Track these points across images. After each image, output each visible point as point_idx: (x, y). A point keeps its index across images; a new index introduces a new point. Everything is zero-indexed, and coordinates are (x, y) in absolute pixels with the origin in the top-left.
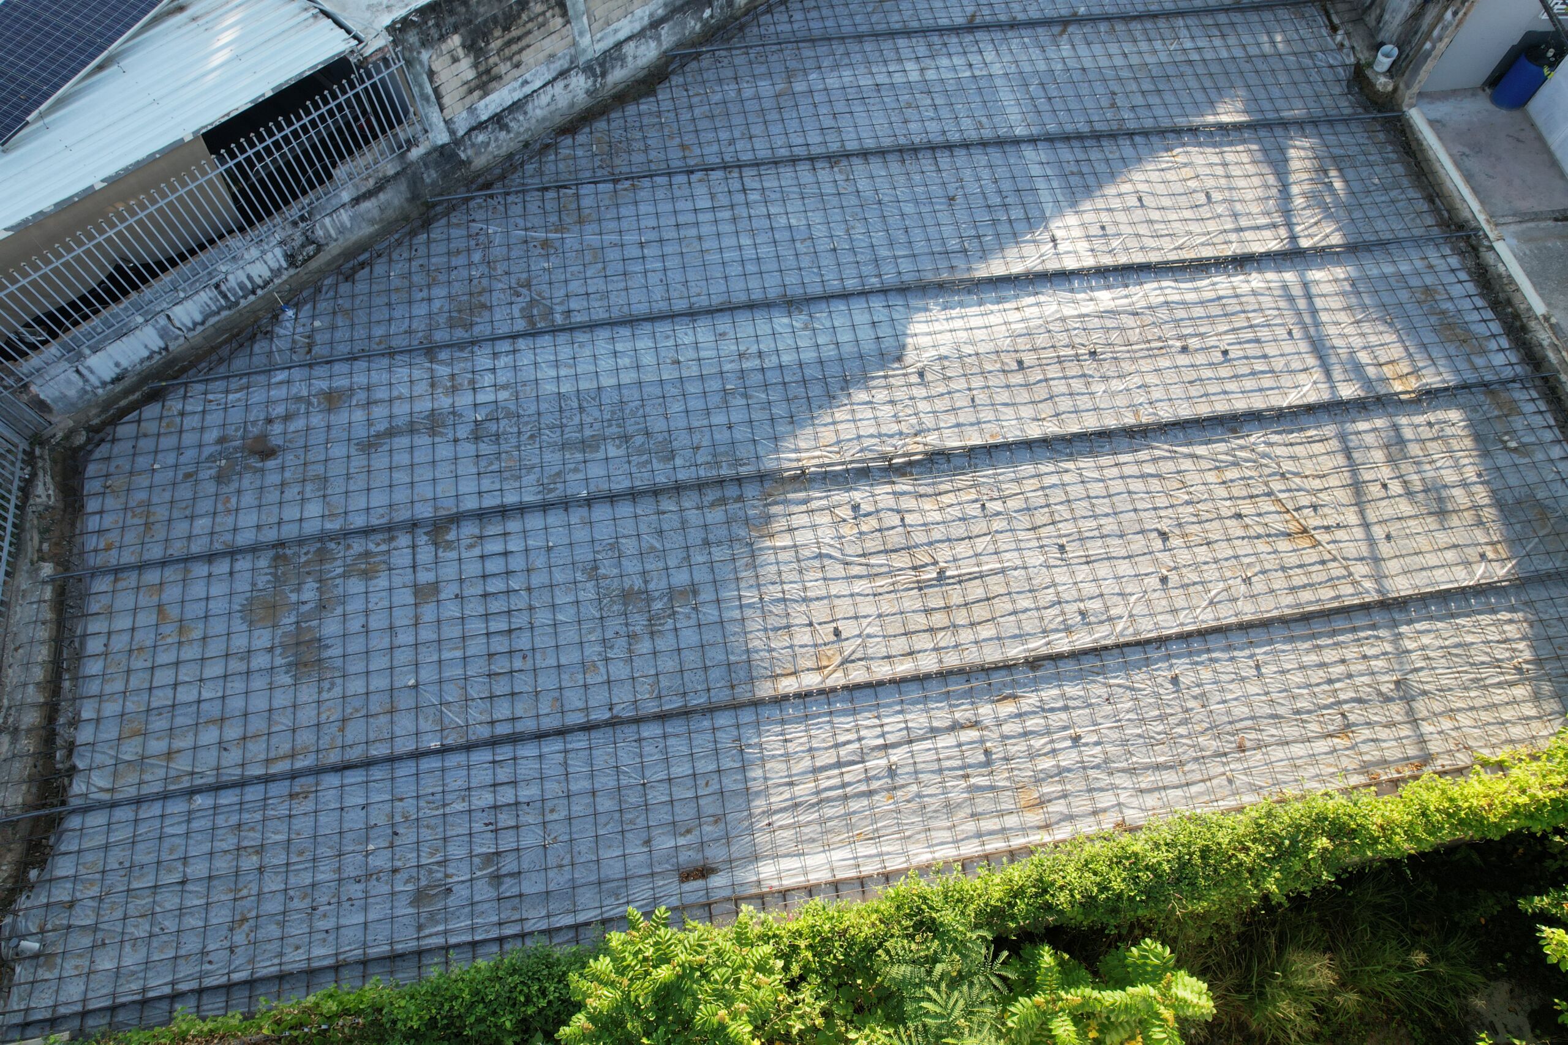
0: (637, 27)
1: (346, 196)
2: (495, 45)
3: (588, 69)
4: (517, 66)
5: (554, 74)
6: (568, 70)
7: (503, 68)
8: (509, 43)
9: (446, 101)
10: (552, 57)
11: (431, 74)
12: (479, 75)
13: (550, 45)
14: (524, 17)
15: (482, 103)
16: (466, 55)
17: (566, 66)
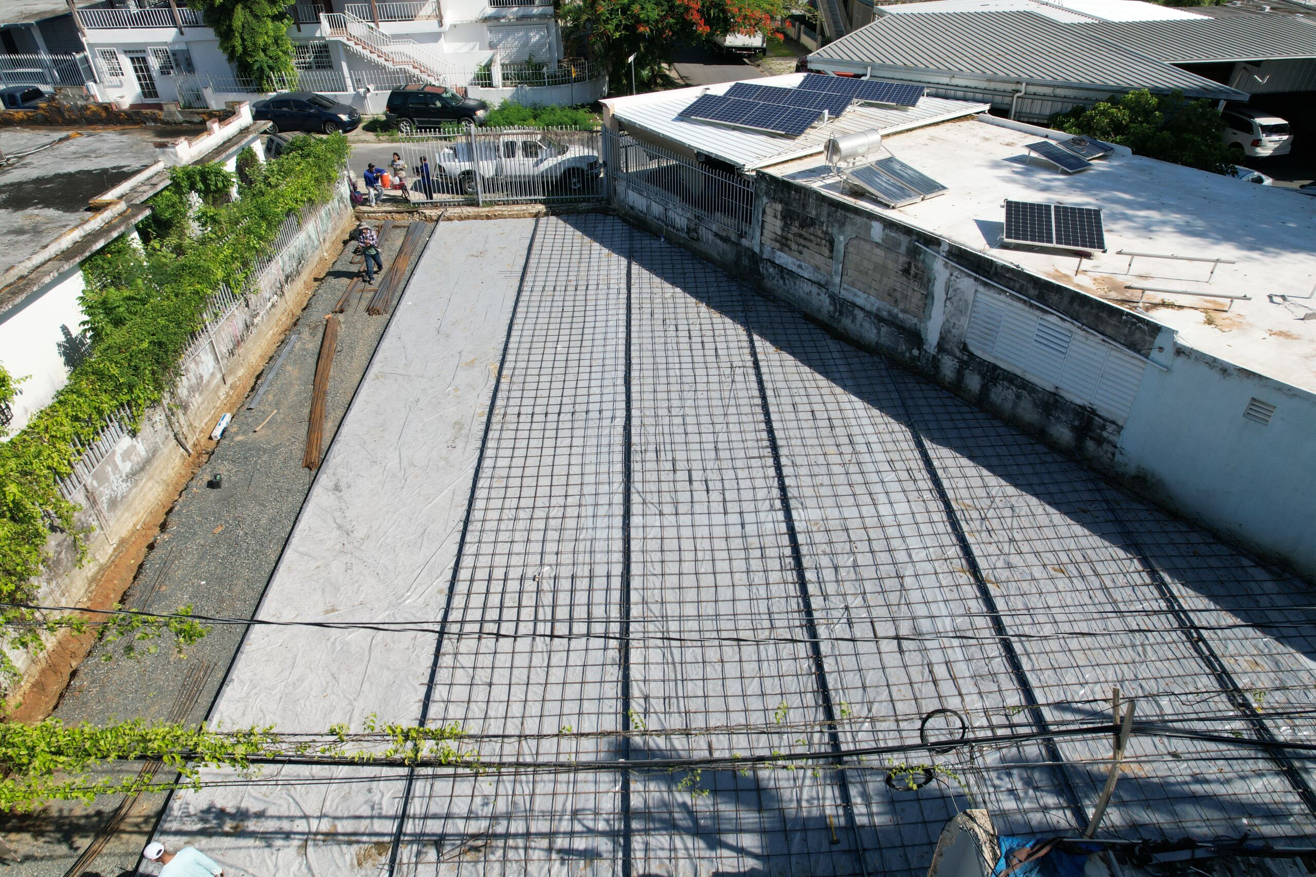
0: (868, 307)
1: (714, 228)
3: (833, 297)
4: (801, 253)
5: (816, 280)
6: (823, 286)
7: (794, 247)
8: (801, 236)
9: (765, 231)
10: (817, 268)
11: (764, 212)
12: (782, 237)
13: (819, 260)
14: (812, 229)
15: (779, 253)
16: (781, 220)
17: (823, 282)
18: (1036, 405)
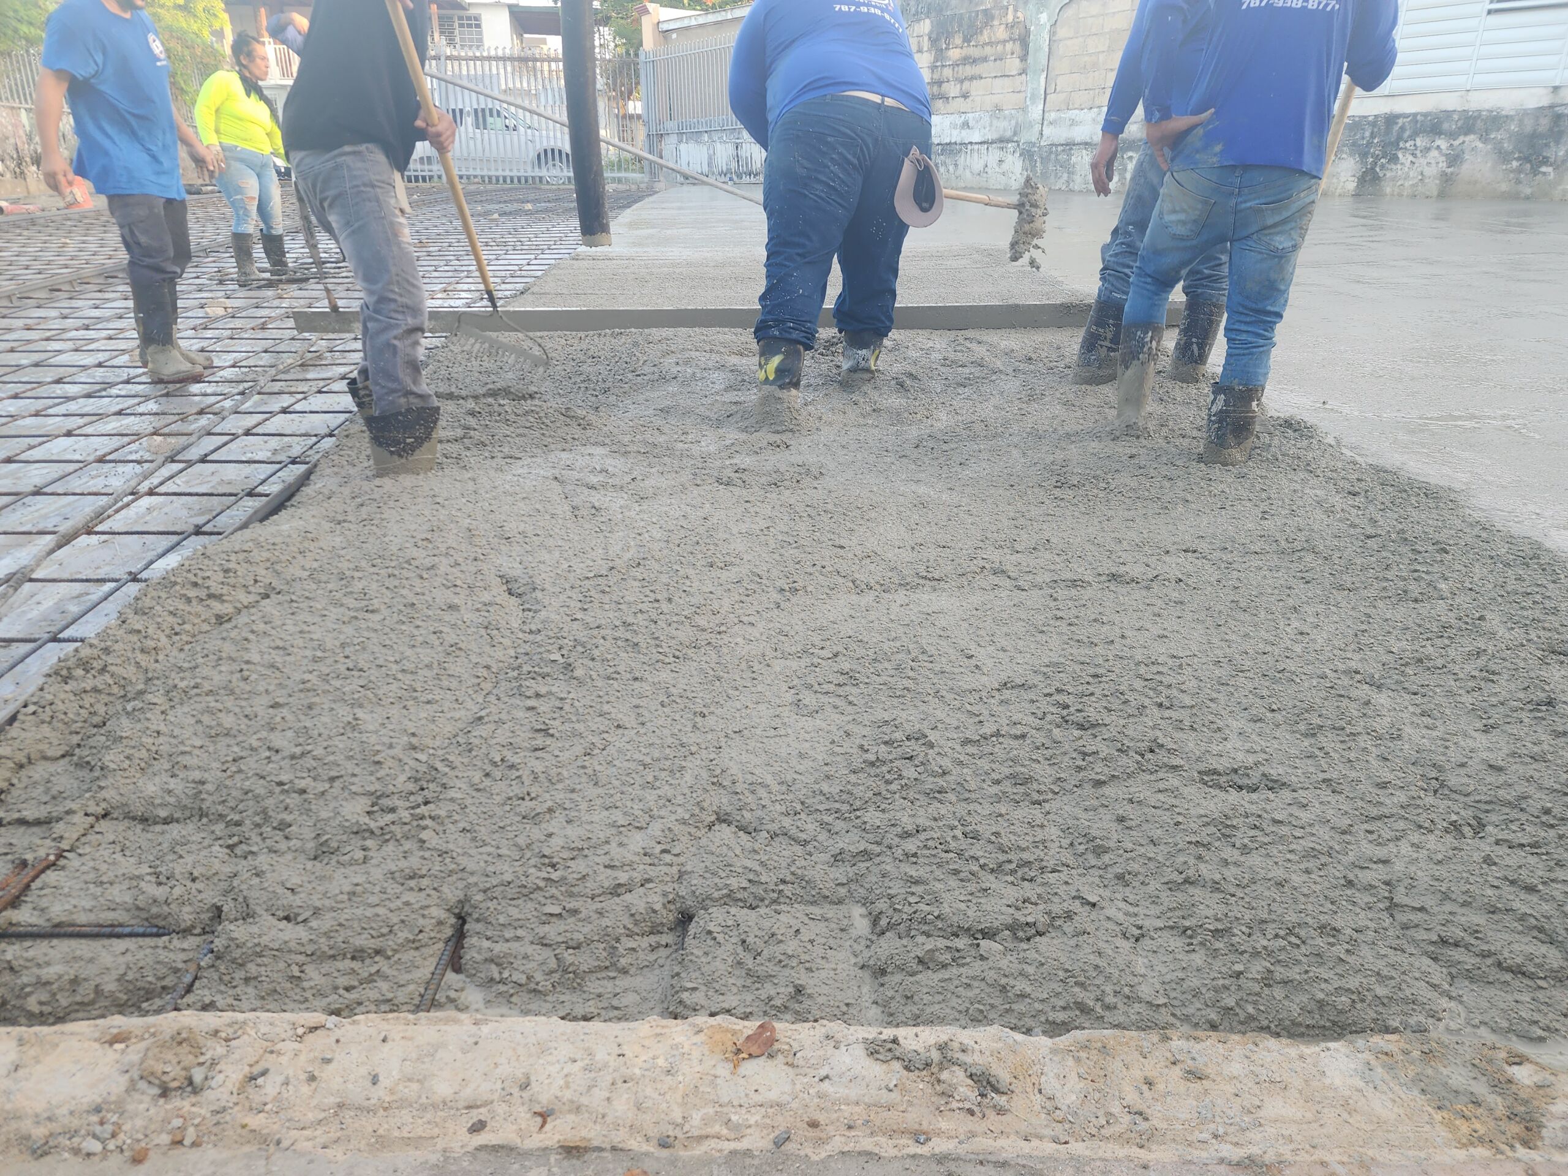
2: (954, 54)
4: (965, 96)
5: (995, 136)
6: (1009, 141)
8: (965, 61)
10: (997, 110)
13: (1000, 90)
14: (986, 35)
16: (929, 50)
18: (1504, 157)
